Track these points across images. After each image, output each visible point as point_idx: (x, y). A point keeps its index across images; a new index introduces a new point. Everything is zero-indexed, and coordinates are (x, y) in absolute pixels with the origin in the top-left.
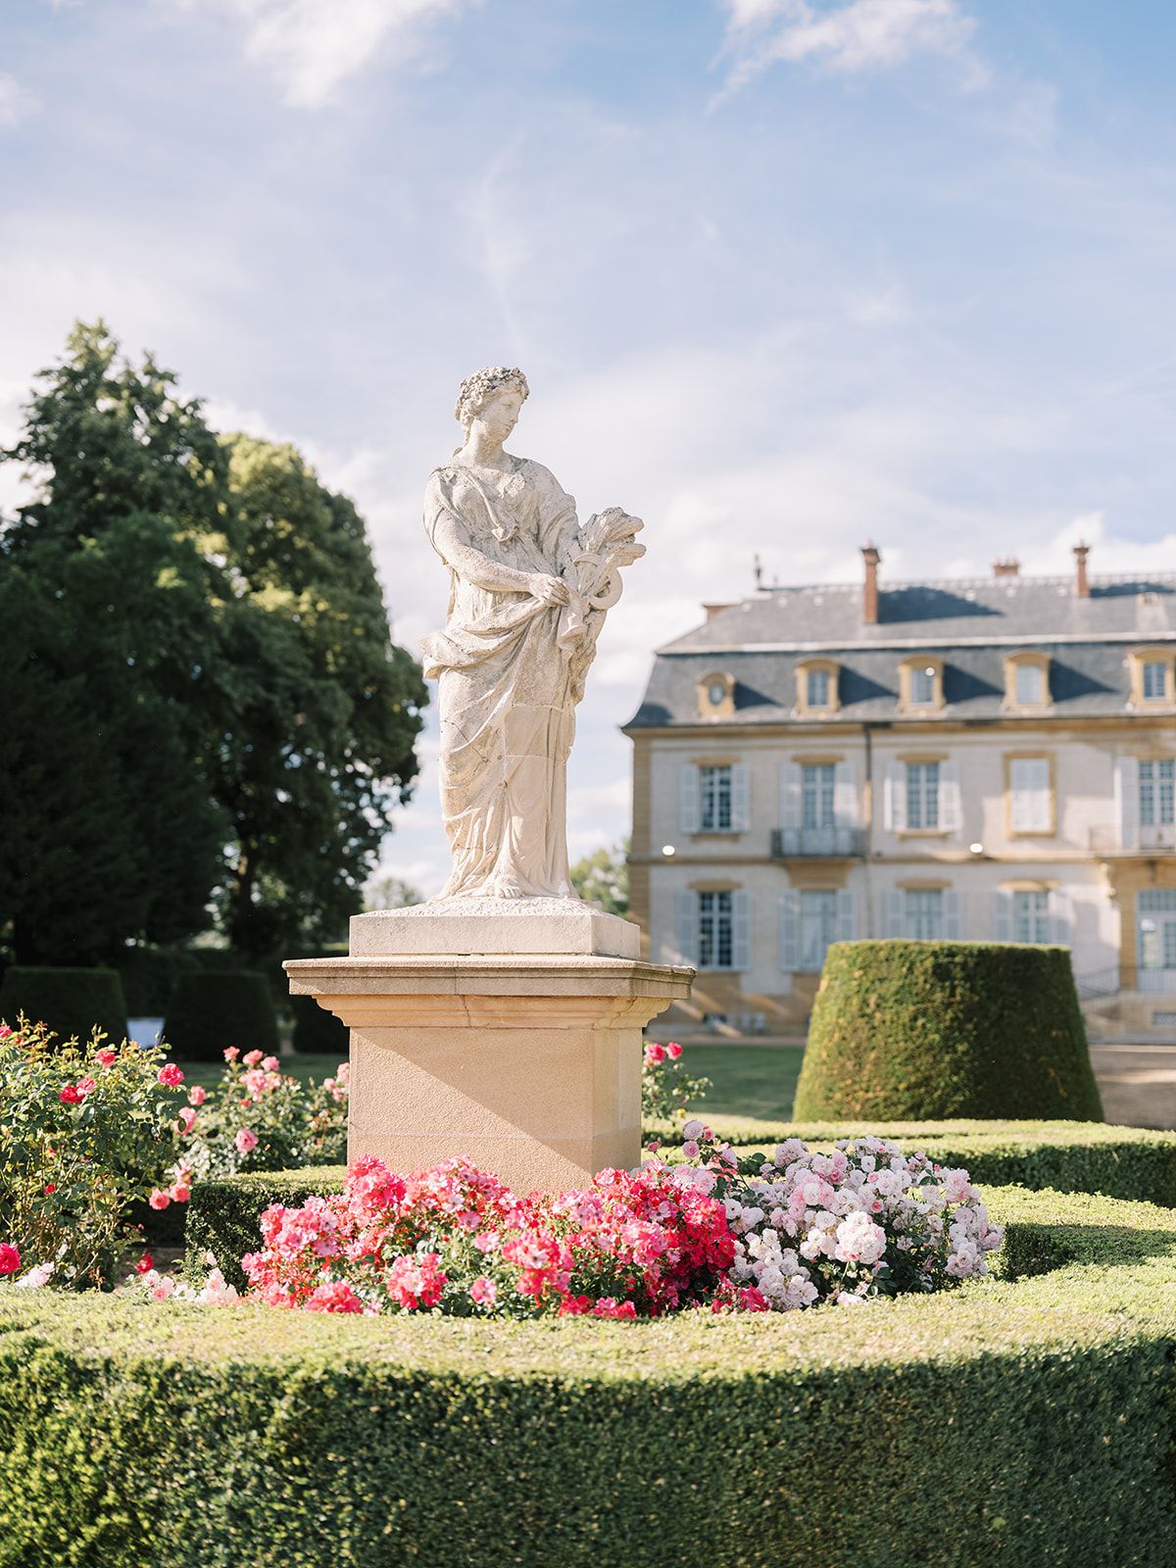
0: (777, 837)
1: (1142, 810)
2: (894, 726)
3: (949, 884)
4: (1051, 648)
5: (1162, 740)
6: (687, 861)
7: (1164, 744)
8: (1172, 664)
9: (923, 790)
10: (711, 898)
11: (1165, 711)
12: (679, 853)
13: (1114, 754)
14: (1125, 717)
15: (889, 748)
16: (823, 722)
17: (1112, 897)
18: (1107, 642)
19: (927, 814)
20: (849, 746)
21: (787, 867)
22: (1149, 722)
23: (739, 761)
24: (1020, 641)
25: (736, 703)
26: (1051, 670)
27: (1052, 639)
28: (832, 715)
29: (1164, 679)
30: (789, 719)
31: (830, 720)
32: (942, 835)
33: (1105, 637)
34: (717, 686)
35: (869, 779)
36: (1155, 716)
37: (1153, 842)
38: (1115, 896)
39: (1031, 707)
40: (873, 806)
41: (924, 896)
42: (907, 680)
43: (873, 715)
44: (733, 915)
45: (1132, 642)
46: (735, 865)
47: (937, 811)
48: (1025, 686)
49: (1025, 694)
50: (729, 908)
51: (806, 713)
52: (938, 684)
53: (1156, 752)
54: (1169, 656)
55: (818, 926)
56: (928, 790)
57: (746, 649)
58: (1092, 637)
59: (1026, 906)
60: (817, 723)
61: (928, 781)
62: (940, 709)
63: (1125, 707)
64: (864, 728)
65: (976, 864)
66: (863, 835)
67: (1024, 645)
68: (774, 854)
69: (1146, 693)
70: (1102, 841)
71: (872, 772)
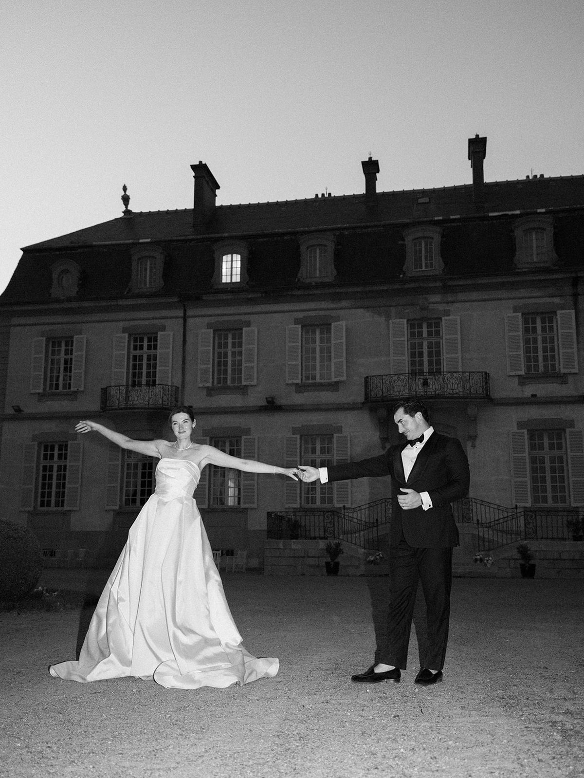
0: (105, 394)
1: (413, 363)
2: (204, 298)
3: (247, 431)
4: (338, 233)
5: (430, 303)
6: (33, 417)
7: (431, 306)
8: (437, 238)
9: (230, 354)
10: (53, 449)
11: (434, 278)
12: (27, 410)
13: (388, 317)
14: (397, 282)
15: (202, 318)
16: (147, 297)
17: (384, 440)
18: (384, 226)
19: (233, 373)
20: (168, 319)
21: (113, 420)
22: (417, 287)
23: (80, 333)
24: (312, 229)
25: (81, 285)
26: (337, 250)
27: (339, 226)
28: (156, 293)
29: (432, 253)
30: (121, 296)
31: (154, 295)
32: (243, 389)
33: (383, 223)
34: (67, 272)
35: (184, 345)
36: (423, 281)
37: (421, 388)
38: (387, 439)
39: (319, 280)
40: (187, 367)
41: (228, 442)
42: (220, 262)
43: (189, 291)
44: (68, 463)
45: (405, 225)
46: (72, 420)
47: (240, 370)
48: (315, 264)
49: (315, 271)
50: (66, 457)
51: (136, 291)
52: (244, 265)
53: (424, 314)
54: (435, 233)
55: (139, 471)
56: (234, 353)
57: (94, 244)
58: (373, 223)
59: (313, 449)
60: (142, 297)
61: (233, 344)
62: (244, 284)
63: (398, 277)
64: (180, 302)
65: (270, 413)
66: (177, 391)
67: (316, 231)
68: (102, 408)
69: (415, 265)
70: (376, 391)
71: (187, 339)
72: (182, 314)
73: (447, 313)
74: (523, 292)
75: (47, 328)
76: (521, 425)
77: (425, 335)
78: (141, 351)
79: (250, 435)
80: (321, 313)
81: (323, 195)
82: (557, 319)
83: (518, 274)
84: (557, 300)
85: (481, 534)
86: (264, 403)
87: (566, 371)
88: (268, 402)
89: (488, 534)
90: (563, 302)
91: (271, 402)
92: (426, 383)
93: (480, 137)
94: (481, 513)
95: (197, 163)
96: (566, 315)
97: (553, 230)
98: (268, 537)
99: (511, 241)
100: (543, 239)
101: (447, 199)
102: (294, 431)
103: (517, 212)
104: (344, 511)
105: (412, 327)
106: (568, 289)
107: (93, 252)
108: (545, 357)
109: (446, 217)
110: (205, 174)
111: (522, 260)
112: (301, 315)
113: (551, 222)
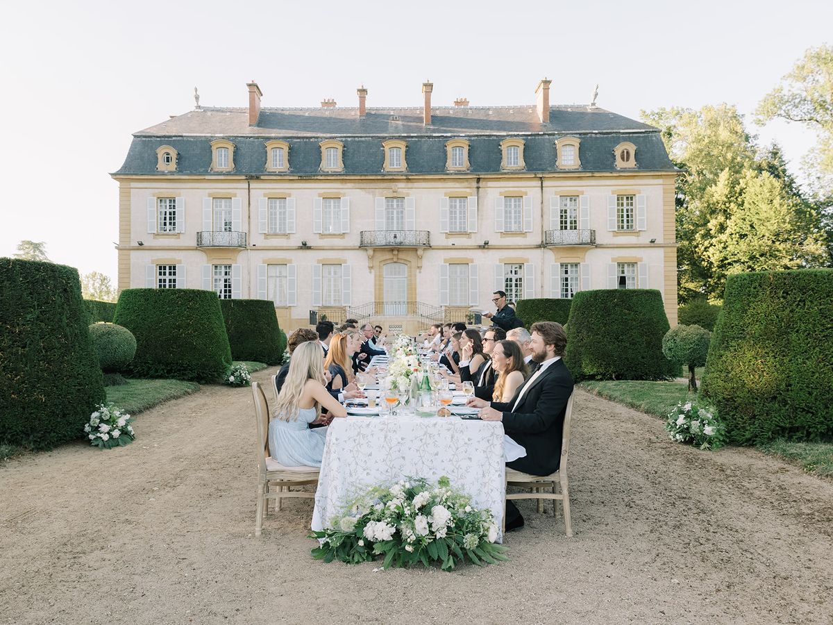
0: (199, 236)
1: (388, 224)
2: (262, 178)
3: (290, 261)
4: (344, 139)
5: (398, 188)
6: (150, 249)
7: (399, 190)
8: (404, 149)
9: (278, 213)
10: (165, 268)
11: (400, 173)
12: (146, 244)
13: (374, 195)
14: (380, 175)
15: (260, 190)
16: (224, 175)
17: (371, 268)
18: (372, 137)
19: (280, 225)
20: (239, 189)
21: (205, 252)
22: (392, 178)
23: (179, 195)
24: (329, 135)
25: (178, 164)
26: (343, 150)
27: (345, 135)
28: (229, 172)
29: (400, 157)
30: (206, 173)
31: (228, 174)
32: (287, 236)
33: (371, 135)
34: (168, 154)
35: (249, 207)
36: (395, 175)
37: (392, 240)
38: (372, 267)
39: (333, 170)
40: (251, 220)
41: (278, 267)
42: (270, 154)
43: (251, 172)
44: (177, 277)
45: (384, 138)
46: (178, 251)
47: (285, 224)
48: (330, 159)
49: (331, 163)
50: (175, 274)
51: (216, 170)
52: (286, 157)
53: (395, 195)
54: (402, 145)
55: (222, 283)
56: (280, 213)
57: (184, 134)
58: (365, 135)
59: (330, 273)
60: (220, 175)
61: (280, 207)
62: (287, 170)
63: (380, 171)
64: (246, 179)
65: (304, 251)
66: (246, 236)
67: (331, 138)
68: (198, 245)
69: (391, 164)
70: (367, 240)
71: (251, 203)
72: (247, 187)
73: (408, 195)
74: (451, 184)
75: (157, 191)
76: (445, 261)
77: (395, 206)
78: (221, 209)
79: (292, 263)
80: (335, 190)
81: (329, 100)
82: (467, 202)
83: (448, 174)
84: (468, 190)
85: (422, 321)
86: (301, 245)
87: (471, 231)
88: (303, 244)
89: (425, 321)
90: (471, 191)
91: (305, 244)
92: (395, 237)
93: (430, 82)
94: (422, 310)
95: (251, 82)
96: (472, 199)
97: (468, 148)
98: (311, 324)
99: (445, 153)
100: (462, 154)
101: (409, 118)
102: (319, 261)
103: (449, 135)
104: (348, 309)
105: (388, 202)
106: (474, 184)
107: (183, 141)
108: (460, 223)
109: (408, 135)
110: (256, 90)
111: (451, 165)
112: (322, 191)
113: (467, 142)
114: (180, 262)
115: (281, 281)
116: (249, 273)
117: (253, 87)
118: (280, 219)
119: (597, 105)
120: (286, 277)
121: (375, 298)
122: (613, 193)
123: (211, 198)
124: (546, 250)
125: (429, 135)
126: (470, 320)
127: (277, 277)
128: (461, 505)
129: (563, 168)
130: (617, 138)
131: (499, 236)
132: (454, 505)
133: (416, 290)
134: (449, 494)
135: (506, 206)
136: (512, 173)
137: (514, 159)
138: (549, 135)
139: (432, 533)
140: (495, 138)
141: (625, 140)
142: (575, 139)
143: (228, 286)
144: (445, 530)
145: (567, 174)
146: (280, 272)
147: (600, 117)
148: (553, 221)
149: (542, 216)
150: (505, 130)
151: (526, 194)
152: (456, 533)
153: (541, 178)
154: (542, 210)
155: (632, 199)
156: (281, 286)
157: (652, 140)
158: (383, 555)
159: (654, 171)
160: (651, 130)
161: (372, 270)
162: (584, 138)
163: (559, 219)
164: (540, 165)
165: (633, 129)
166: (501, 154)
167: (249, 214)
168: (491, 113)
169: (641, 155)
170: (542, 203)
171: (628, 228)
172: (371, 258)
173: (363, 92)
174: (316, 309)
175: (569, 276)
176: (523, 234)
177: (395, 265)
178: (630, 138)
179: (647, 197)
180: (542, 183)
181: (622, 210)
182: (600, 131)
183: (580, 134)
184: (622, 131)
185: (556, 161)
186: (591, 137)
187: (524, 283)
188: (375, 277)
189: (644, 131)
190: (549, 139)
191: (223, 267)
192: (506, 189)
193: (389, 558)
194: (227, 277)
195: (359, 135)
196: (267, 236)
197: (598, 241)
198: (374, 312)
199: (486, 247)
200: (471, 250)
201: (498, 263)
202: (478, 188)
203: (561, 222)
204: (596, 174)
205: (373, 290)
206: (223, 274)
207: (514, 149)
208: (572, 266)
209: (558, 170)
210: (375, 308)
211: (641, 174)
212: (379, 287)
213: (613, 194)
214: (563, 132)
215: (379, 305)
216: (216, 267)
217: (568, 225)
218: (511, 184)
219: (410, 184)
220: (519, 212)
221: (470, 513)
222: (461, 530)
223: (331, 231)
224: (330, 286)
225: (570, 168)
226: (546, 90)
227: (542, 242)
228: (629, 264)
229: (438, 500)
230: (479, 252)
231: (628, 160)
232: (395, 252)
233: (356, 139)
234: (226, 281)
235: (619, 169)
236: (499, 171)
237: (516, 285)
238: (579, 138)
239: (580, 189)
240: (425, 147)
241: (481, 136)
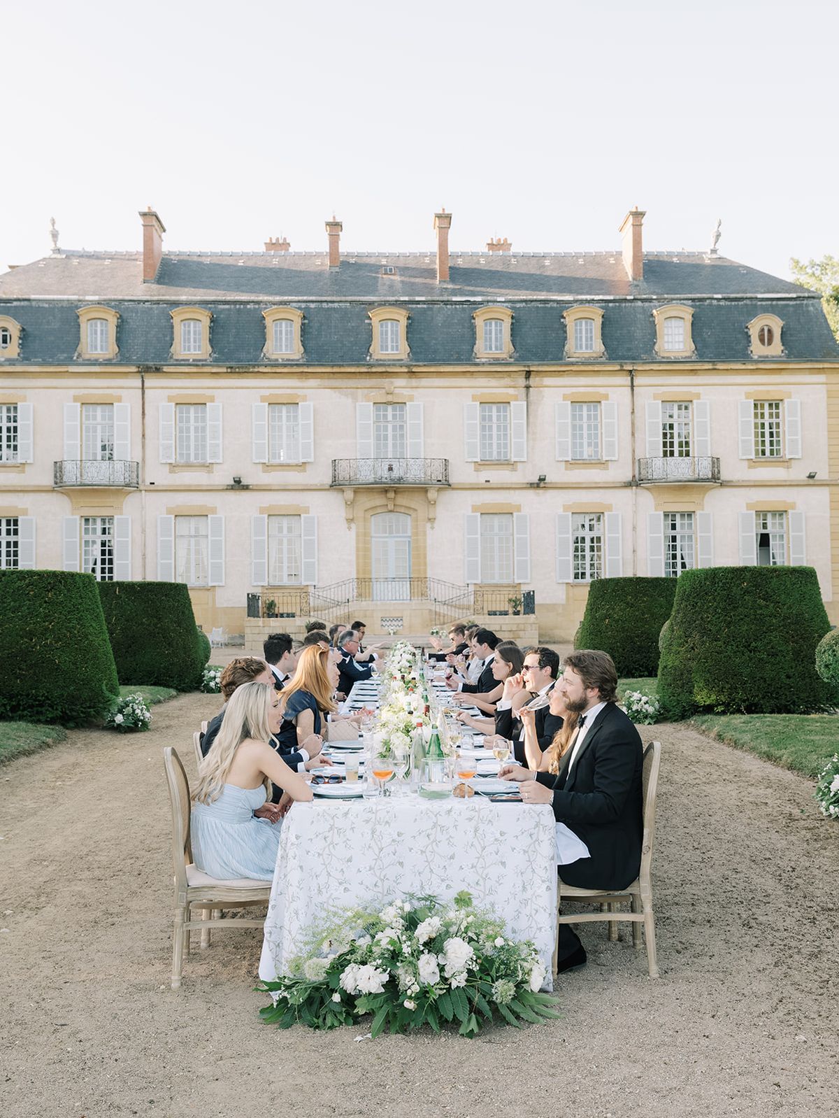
0: (58, 468)
1: (378, 447)
2: (164, 370)
3: (214, 510)
4: (303, 305)
5: (395, 388)
7: (397, 391)
8: (404, 322)
9: (192, 429)
11: (397, 362)
13: (355, 399)
14: (364, 365)
15: (161, 390)
16: (100, 364)
17: (350, 521)
18: (350, 302)
19: (196, 449)
20: (126, 388)
21: (68, 495)
22: (384, 371)
23: (24, 399)
24: (278, 298)
25: (22, 346)
26: (303, 324)
27: (305, 298)
28: (109, 360)
29: (397, 335)
30: (70, 361)
31: (108, 363)
32: (208, 467)
33: (350, 298)
34: (5, 330)
35: (143, 418)
36: (389, 365)
37: (386, 474)
38: (352, 520)
39: (286, 357)
40: (147, 441)
41: (193, 520)
42: (179, 329)
43: (147, 360)
44: (20, 538)
45: (371, 303)
46: (21, 494)
47: (204, 447)
48: (281, 339)
49: (281, 346)
50: (16, 532)
51: (87, 357)
52: (206, 334)
53: (390, 398)
54: (401, 316)
55: (98, 548)
56: (196, 429)
57: (33, 297)
58: (338, 299)
59: (280, 529)
60: (94, 365)
61: (196, 419)
62: (206, 356)
63: (365, 359)
64: (138, 372)
65: (238, 493)
66: (138, 467)
67: (281, 303)
68: (56, 483)
69: (382, 346)
70: (343, 474)
71: (146, 412)
72: (140, 385)
73: (411, 398)
74: (482, 381)
76: (475, 509)
77: (390, 418)
78: (94, 422)
79: (216, 514)
80: (289, 391)
81: (278, 239)
82: (510, 410)
83: (477, 365)
84: (511, 391)
85: (437, 610)
86: (233, 483)
87: (516, 459)
88: (235, 481)
89: (443, 610)
90: (516, 393)
91: (238, 482)
92: (390, 469)
93: (446, 212)
94: (437, 592)
95: (146, 210)
96: (518, 406)
97: (510, 321)
98: (249, 616)
99: (473, 328)
100: (501, 330)
101: (413, 270)
102: (262, 510)
103: (479, 299)
104: (311, 590)
105: (378, 410)
106: (522, 381)
107: (31, 307)
108: (499, 445)
109: (412, 298)
110: (155, 222)
111: (482, 350)
112: (267, 392)
113: (509, 312)
114: (25, 512)
115: (197, 544)
116: (144, 531)
117: (151, 219)
118: (196, 440)
119: (721, 253)
120: (207, 536)
121: (358, 573)
122: (748, 396)
123: (79, 404)
124: (639, 490)
125: (445, 298)
126: (515, 607)
127: (191, 536)
128: (488, 937)
129: (665, 355)
130: (754, 308)
131: (564, 465)
132: (478, 935)
133: (425, 558)
134: (470, 919)
135: (574, 417)
136: (583, 364)
137: (587, 341)
138: (643, 300)
139: (444, 980)
140: (555, 305)
141: (766, 310)
142: (683, 307)
143: (107, 552)
144: (465, 975)
145: (673, 365)
146: (197, 529)
147: (724, 272)
148: (651, 443)
149: (633, 434)
150: (570, 292)
151: (606, 397)
152: (481, 978)
153: (631, 371)
154: (633, 424)
155: (777, 406)
156: (198, 552)
157: (808, 311)
158: (370, 1015)
159: (811, 361)
160: (806, 295)
161: (353, 526)
162: (699, 307)
163: (661, 440)
164: (629, 349)
165: (778, 292)
166: (565, 332)
167: (144, 430)
168: (547, 263)
169: (791, 335)
170: (633, 413)
171: (772, 453)
172: (350, 504)
173: (335, 226)
174: (257, 591)
175: (678, 533)
176: (603, 464)
177: (392, 515)
178: (773, 307)
179: (801, 403)
180: (632, 379)
181: (763, 425)
182: (725, 295)
183: (693, 300)
184: (760, 296)
185: (655, 343)
186: (711, 305)
187: (605, 545)
188: (357, 535)
189: (794, 295)
190: (643, 307)
191: (99, 521)
192: (574, 390)
193: (379, 1020)
194: (106, 537)
195: (329, 299)
196: (173, 467)
197: (725, 476)
198: (355, 594)
199: (542, 485)
200: (517, 492)
201: (561, 511)
202: (528, 387)
203: (665, 444)
204: (720, 366)
205: (354, 558)
206: (99, 531)
207: (586, 323)
208: (682, 515)
209: (659, 359)
210: (358, 588)
211: (791, 366)
212: (364, 553)
213: (747, 398)
214: (666, 296)
215: (364, 583)
216: (87, 520)
217: (676, 449)
218: (582, 380)
219: (414, 380)
220: (596, 428)
221: (502, 948)
222: (488, 975)
223: (283, 459)
224: (280, 551)
225: (677, 355)
226: (637, 227)
227: (634, 476)
228: (774, 513)
229: (453, 929)
230: (531, 494)
231: (770, 343)
232: (391, 495)
233: (325, 305)
234: (103, 544)
235: (756, 357)
236: (561, 359)
237: (592, 549)
238: (692, 306)
239: (693, 389)
240: (439, 319)
241: (532, 301)
